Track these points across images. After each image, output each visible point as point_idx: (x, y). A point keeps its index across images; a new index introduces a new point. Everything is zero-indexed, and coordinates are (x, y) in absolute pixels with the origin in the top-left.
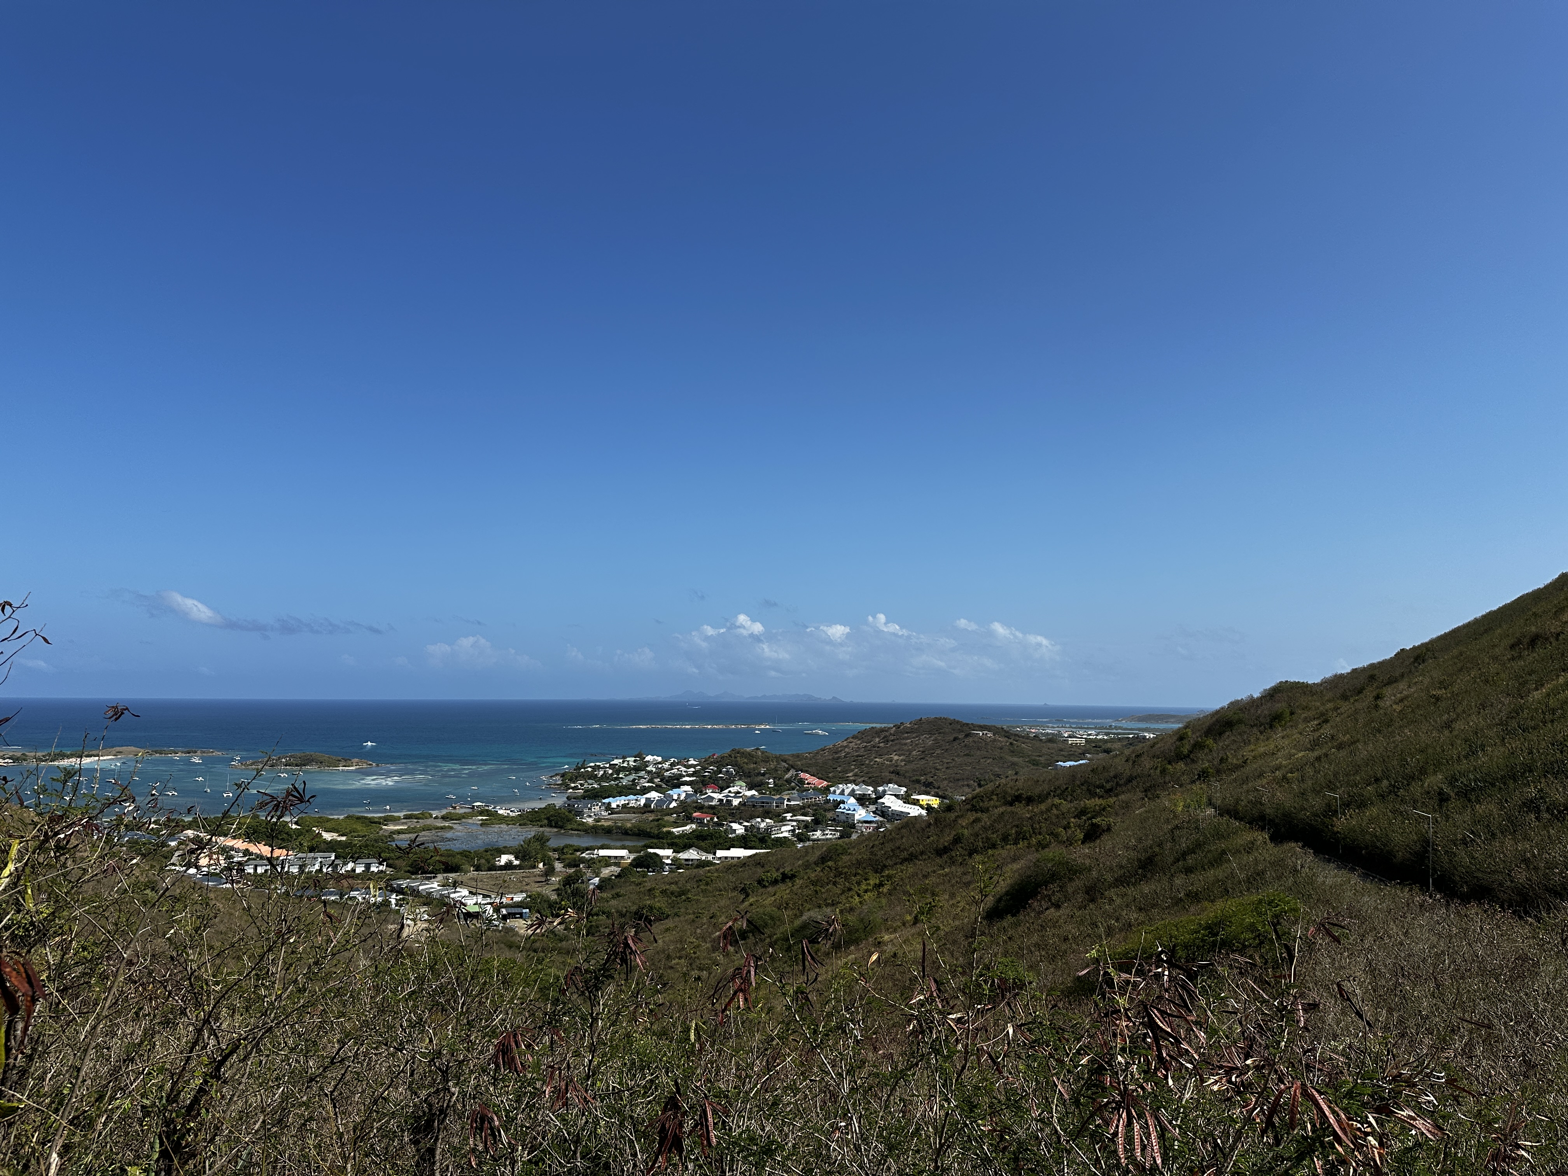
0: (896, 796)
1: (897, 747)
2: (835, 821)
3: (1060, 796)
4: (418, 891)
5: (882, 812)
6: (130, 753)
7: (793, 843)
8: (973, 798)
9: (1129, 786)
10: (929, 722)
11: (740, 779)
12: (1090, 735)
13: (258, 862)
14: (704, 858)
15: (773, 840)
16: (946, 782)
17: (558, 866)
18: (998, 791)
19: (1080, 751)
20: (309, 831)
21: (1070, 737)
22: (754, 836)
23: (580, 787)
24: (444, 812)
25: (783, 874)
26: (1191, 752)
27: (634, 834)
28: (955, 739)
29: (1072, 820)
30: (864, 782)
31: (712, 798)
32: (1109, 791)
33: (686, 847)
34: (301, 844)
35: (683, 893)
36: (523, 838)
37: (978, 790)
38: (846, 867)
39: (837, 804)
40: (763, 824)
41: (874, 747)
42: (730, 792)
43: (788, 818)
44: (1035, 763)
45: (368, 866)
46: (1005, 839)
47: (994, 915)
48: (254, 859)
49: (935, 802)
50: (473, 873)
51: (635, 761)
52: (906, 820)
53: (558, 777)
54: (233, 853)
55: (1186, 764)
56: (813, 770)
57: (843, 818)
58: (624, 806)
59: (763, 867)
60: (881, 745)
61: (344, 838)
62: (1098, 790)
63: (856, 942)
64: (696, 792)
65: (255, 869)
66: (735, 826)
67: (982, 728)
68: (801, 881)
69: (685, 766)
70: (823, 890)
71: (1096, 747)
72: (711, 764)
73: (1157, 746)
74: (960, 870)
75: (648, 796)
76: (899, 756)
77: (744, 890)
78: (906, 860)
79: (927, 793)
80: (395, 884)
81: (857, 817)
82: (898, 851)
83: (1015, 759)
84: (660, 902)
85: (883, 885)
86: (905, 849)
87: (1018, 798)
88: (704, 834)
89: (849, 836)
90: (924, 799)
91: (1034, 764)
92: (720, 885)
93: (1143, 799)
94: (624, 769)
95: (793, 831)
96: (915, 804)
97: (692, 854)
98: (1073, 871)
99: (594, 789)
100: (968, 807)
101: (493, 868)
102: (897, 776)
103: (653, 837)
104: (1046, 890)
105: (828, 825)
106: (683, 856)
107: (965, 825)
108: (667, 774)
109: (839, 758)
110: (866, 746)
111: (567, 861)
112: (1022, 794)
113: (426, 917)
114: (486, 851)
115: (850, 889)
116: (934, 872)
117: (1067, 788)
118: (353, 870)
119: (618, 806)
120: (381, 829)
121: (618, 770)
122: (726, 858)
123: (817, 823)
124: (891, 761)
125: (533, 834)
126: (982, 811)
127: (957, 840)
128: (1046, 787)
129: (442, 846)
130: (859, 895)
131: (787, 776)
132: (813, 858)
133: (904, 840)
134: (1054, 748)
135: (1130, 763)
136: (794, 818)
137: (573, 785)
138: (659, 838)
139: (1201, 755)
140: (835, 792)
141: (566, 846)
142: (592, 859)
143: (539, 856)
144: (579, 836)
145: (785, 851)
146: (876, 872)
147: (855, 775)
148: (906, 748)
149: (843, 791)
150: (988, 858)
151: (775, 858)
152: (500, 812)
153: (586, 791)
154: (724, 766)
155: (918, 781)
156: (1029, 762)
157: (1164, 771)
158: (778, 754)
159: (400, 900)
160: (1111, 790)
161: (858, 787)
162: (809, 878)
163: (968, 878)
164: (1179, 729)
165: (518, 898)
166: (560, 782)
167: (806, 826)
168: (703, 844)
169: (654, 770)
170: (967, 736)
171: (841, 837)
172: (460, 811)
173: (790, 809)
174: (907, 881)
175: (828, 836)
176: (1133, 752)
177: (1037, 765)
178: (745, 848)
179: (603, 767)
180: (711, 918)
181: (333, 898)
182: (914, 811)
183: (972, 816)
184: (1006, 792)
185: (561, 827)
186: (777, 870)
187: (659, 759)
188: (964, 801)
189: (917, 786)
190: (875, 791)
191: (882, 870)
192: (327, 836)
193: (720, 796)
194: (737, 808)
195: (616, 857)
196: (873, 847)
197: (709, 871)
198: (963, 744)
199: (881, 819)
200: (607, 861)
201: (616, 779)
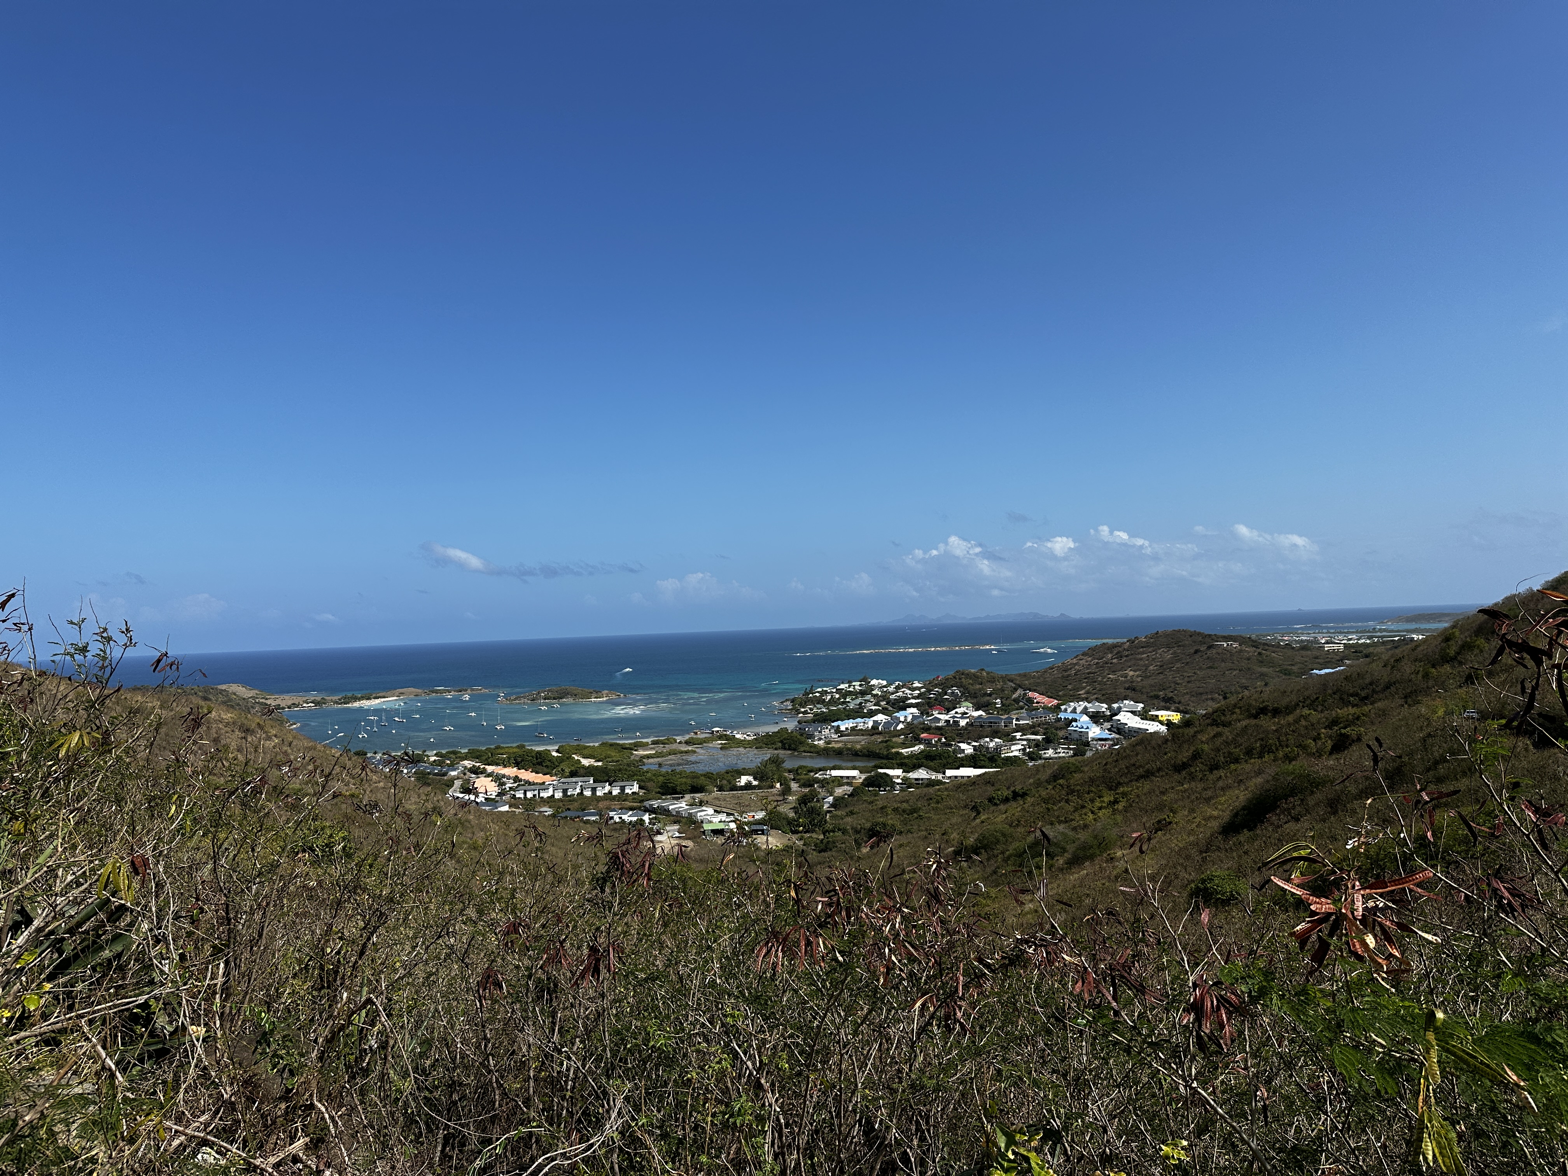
0: (1132, 712)
1: (1133, 662)
2: (1068, 739)
3: (1310, 707)
4: (669, 811)
5: (1118, 729)
6: (410, 693)
7: (1024, 762)
8: (1214, 712)
9: (1387, 693)
10: (1166, 635)
11: (965, 700)
12: (1351, 639)
13: (527, 787)
14: (933, 777)
15: (1003, 759)
16: (1187, 697)
17: (794, 786)
18: (1241, 704)
19: (1338, 658)
20: (570, 758)
21: (1327, 643)
22: (984, 755)
23: (810, 711)
24: (687, 737)
25: (1014, 792)
26: (1458, 653)
27: (864, 755)
28: (1196, 652)
29: (1323, 730)
30: (1098, 700)
31: (939, 720)
32: (1364, 699)
33: (915, 767)
34: (563, 770)
35: (914, 811)
36: (760, 760)
37: (1223, 702)
38: (1078, 785)
39: (1069, 722)
40: (993, 744)
41: (1106, 663)
42: (956, 713)
43: (1018, 737)
44: (1287, 673)
45: (623, 789)
46: (1249, 753)
47: (1230, 829)
48: (523, 785)
49: (1176, 717)
50: (717, 794)
51: (860, 685)
52: (1141, 736)
53: (788, 703)
54: (505, 780)
55: (1453, 667)
56: (1042, 688)
57: (1076, 736)
58: (853, 729)
59: (993, 785)
60: (1115, 661)
61: (600, 764)
62: (1352, 699)
63: (1091, 858)
64: (922, 714)
65: (525, 794)
66: (963, 746)
67: (1226, 638)
68: (1032, 800)
69: (910, 689)
70: (1055, 808)
71: (1356, 652)
72: (936, 686)
73: (1419, 649)
74: (1200, 786)
75: (875, 718)
76: (1135, 671)
77: (974, 808)
78: (1142, 777)
79: (1167, 709)
80: (647, 804)
81: (1091, 735)
82: (1133, 768)
83: (1264, 670)
84: (892, 820)
85: (1118, 803)
86: (1141, 766)
87: (1263, 711)
88: (933, 754)
89: (1083, 754)
90: (1164, 715)
91: (1285, 674)
92: (951, 803)
93: (1403, 706)
94: (850, 693)
95: (1024, 750)
96: (1153, 720)
97: (921, 774)
98: (1316, 784)
99: (823, 713)
100: (1208, 721)
101: (734, 788)
102: (1133, 692)
103: (882, 758)
104: (1286, 803)
105: (1060, 743)
106: (913, 775)
107: (1205, 742)
108: (893, 697)
109: (1068, 676)
110: (1097, 663)
111: (802, 781)
112: (1268, 706)
113: (677, 835)
114: (727, 773)
115: (1083, 807)
116: (1173, 788)
117: (1317, 698)
118: (610, 793)
119: (847, 729)
120: (632, 754)
121: (844, 694)
122: (956, 777)
123: (1049, 741)
124: (1126, 677)
125: (769, 756)
126: (1224, 725)
127: (1196, 756)
128: (1294, 698)
129: (688, 769)
130: (1093, 812)
131: (1014, 696)
132: (1044, 776)
133: (1139, 757)
134: (1307, 656)
135: (1389, 668)
136: (1024, 737)
137: (803, 710)
138: (889, 759)
139: (1470, 656)
140: (1066, 710)
141: (800, 767)
142: (825, 779)
143: (775, 777)
144: (811, 757)
145: (1016, 770)
146: (1110, 789)
147: (1087, 693)
148: (1141, 663)
149: (1075, 709)
150: (1231, 773)
151: (1005, 777)
152: (738, 736)
153: (816, 715)
154: (949, 688)
155: (1157, 697)
156: (1280, 671)
157: (1426, 676)
158: (1004, 674)
159: (653, 818)
160: (1366, 698)
161: (1090, 705)
162: (1040, 796)
163: (1209, 793)
164: (1446, 629)
165: (760, 815)
166: (790, 707)
167: (1037, 744)
168: (932, 764)
169: (880, 693)
170: (1210, 647)
171: (1075, 755)
172: (701, 736)
173: (1019, 728)
174: (1143, 798)
175: (1061, 755)
176: (1392, 656)
177: (1289, 674)
178: (975, 768)
179: (831, 692)
180: (943, 834)
181: (593, 818)
182: (1152, 727)
183: (1212, 731)
184: (1250, 705)
185: (795, 750)
186: (1008, 788)
187: (884, 683)
188: (1204, 716)
189: (1156, 701)
190: (1110, 708)
191: (1117, 788)
192: (586, 762)
193: (947, 717)
194: (964, 728)
195: (848, 777)
196: (1106, 764)
197: (939, 790)
198: (1205, 657)
199: (1117, 736)
200: (839, 781)
201: (843, 703)
